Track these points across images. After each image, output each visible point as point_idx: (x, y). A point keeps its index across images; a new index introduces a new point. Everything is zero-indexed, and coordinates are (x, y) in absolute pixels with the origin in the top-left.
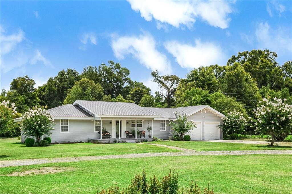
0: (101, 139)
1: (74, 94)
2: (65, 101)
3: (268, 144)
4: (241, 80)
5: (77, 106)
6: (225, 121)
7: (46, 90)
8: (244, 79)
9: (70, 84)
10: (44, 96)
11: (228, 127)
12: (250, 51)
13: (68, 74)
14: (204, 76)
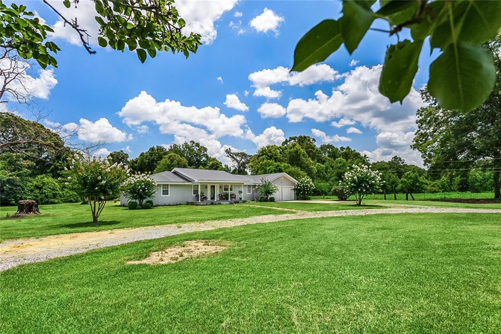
0: (200, 201)
1: (164, 165)
2: (155, 171)
3: (356, 204)
4: (299, 155)
5: (175, 173)
6: (298, 185)
7: (138, 162)
8: (301, 155)
9: (159, 158)
10: (136, 167)
11: (300, 190)
12: (298, 136)
13: (157, 150)
14: (270, 152)
